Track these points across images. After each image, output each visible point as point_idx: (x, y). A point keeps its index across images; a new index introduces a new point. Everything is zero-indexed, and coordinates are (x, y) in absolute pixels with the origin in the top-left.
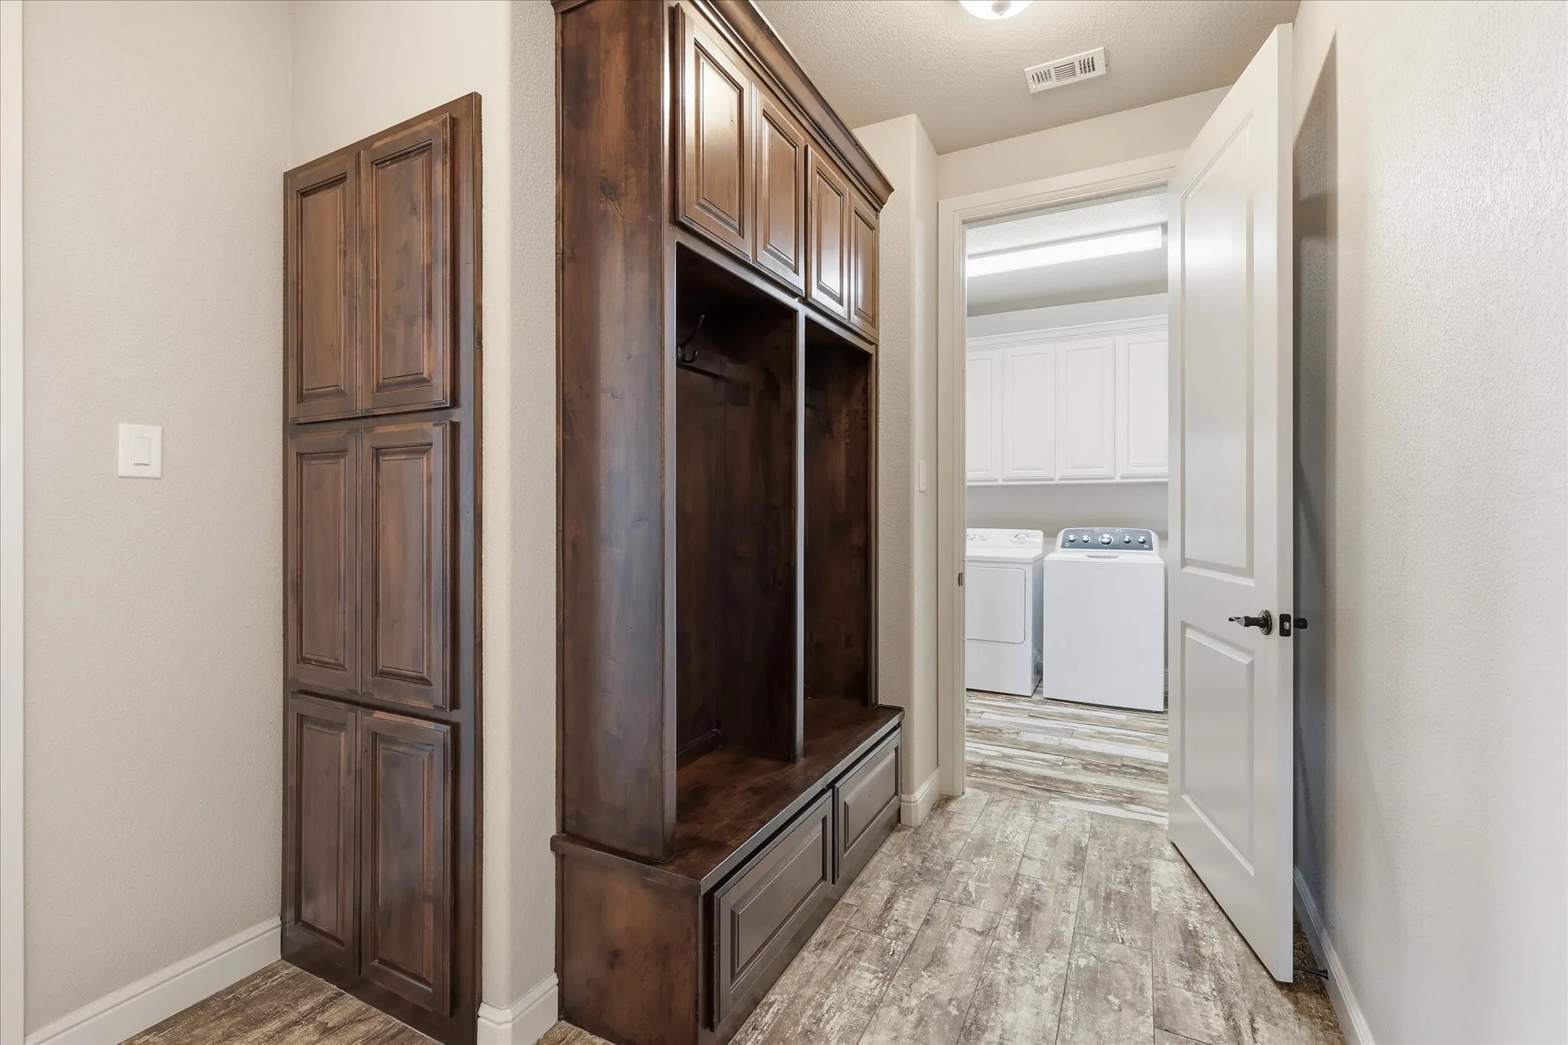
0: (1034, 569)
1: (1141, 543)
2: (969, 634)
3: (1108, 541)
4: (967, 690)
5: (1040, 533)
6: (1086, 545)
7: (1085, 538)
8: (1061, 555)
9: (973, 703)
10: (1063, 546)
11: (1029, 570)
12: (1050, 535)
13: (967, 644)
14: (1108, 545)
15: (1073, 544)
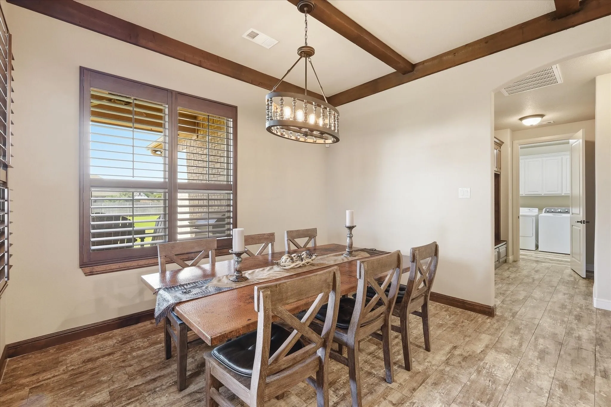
0: (535, 218)
1: (566, 211)
2: (520, 235)
3: (560, 211)
4: (520, 249)
5: (537, 209)
6: (553, 212)
7: (552, 210)
8: (543, 214)
9: (521, 252)
10: (545, 212)
11: (534, 218)
12: (540, 210)
13: (520, 237)
14: (560, 212)
15: (548, 212)
